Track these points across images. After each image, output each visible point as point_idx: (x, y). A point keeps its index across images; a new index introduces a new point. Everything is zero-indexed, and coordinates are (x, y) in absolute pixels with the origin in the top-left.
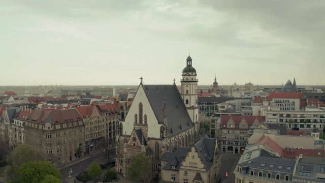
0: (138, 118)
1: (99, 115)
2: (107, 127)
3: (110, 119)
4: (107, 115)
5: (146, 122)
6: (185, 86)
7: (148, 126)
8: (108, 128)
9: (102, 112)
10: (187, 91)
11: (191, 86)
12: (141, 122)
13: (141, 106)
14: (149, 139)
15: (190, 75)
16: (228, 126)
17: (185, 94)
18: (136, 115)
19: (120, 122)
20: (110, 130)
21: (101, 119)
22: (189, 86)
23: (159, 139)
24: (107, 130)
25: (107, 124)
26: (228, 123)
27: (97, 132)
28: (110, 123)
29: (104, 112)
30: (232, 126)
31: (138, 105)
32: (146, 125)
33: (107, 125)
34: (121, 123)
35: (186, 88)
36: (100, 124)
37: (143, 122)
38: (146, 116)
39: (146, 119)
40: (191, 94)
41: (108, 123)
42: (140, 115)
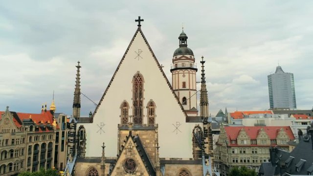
0: (131, 112)
1: (14, 128)
2: (30, 153)
3: (36, 138)
4: (31, 130)
5: (151, 121)
6: (181, 75)
7: (159, 130)
8: (32, 156)
9: (21, 123)
10: (184, 84)
11: (191, 75)
12: (138, 119)
13: (138, 81)
14: (163, 162)
15: (187, 59)
16: (239, 143)
17: (181, 88)
18: (125, 104)
19: (78, 125)
20: (35, 159)
21: (18, 136)
22: (187, 75)
23: (190, 162)
24: (29, 158)
25: (30, 147)
26: (240, 137)
27: (6, 164)
28: (36, 146)
29: (25, 124)
30: (245, 143)
31: (131, 79)
32: (152, 126)
33: (30, 149)
34: (82, 127)
35: (182, 80)
36: (15, 148)
37: (145, 121)
38: (151, 104)
39: (151, 112)
40: (191, 88)
41: (33, 145)
42: (135, 104)
